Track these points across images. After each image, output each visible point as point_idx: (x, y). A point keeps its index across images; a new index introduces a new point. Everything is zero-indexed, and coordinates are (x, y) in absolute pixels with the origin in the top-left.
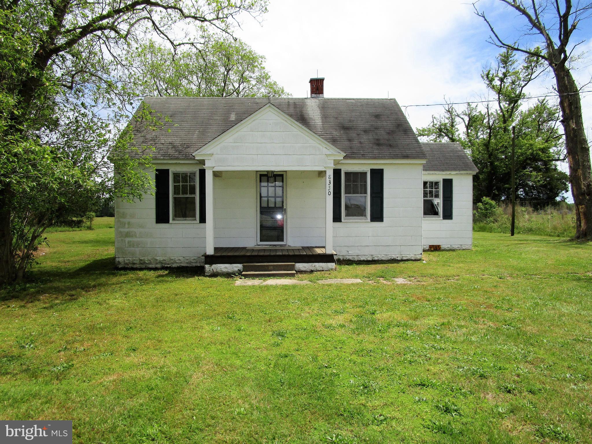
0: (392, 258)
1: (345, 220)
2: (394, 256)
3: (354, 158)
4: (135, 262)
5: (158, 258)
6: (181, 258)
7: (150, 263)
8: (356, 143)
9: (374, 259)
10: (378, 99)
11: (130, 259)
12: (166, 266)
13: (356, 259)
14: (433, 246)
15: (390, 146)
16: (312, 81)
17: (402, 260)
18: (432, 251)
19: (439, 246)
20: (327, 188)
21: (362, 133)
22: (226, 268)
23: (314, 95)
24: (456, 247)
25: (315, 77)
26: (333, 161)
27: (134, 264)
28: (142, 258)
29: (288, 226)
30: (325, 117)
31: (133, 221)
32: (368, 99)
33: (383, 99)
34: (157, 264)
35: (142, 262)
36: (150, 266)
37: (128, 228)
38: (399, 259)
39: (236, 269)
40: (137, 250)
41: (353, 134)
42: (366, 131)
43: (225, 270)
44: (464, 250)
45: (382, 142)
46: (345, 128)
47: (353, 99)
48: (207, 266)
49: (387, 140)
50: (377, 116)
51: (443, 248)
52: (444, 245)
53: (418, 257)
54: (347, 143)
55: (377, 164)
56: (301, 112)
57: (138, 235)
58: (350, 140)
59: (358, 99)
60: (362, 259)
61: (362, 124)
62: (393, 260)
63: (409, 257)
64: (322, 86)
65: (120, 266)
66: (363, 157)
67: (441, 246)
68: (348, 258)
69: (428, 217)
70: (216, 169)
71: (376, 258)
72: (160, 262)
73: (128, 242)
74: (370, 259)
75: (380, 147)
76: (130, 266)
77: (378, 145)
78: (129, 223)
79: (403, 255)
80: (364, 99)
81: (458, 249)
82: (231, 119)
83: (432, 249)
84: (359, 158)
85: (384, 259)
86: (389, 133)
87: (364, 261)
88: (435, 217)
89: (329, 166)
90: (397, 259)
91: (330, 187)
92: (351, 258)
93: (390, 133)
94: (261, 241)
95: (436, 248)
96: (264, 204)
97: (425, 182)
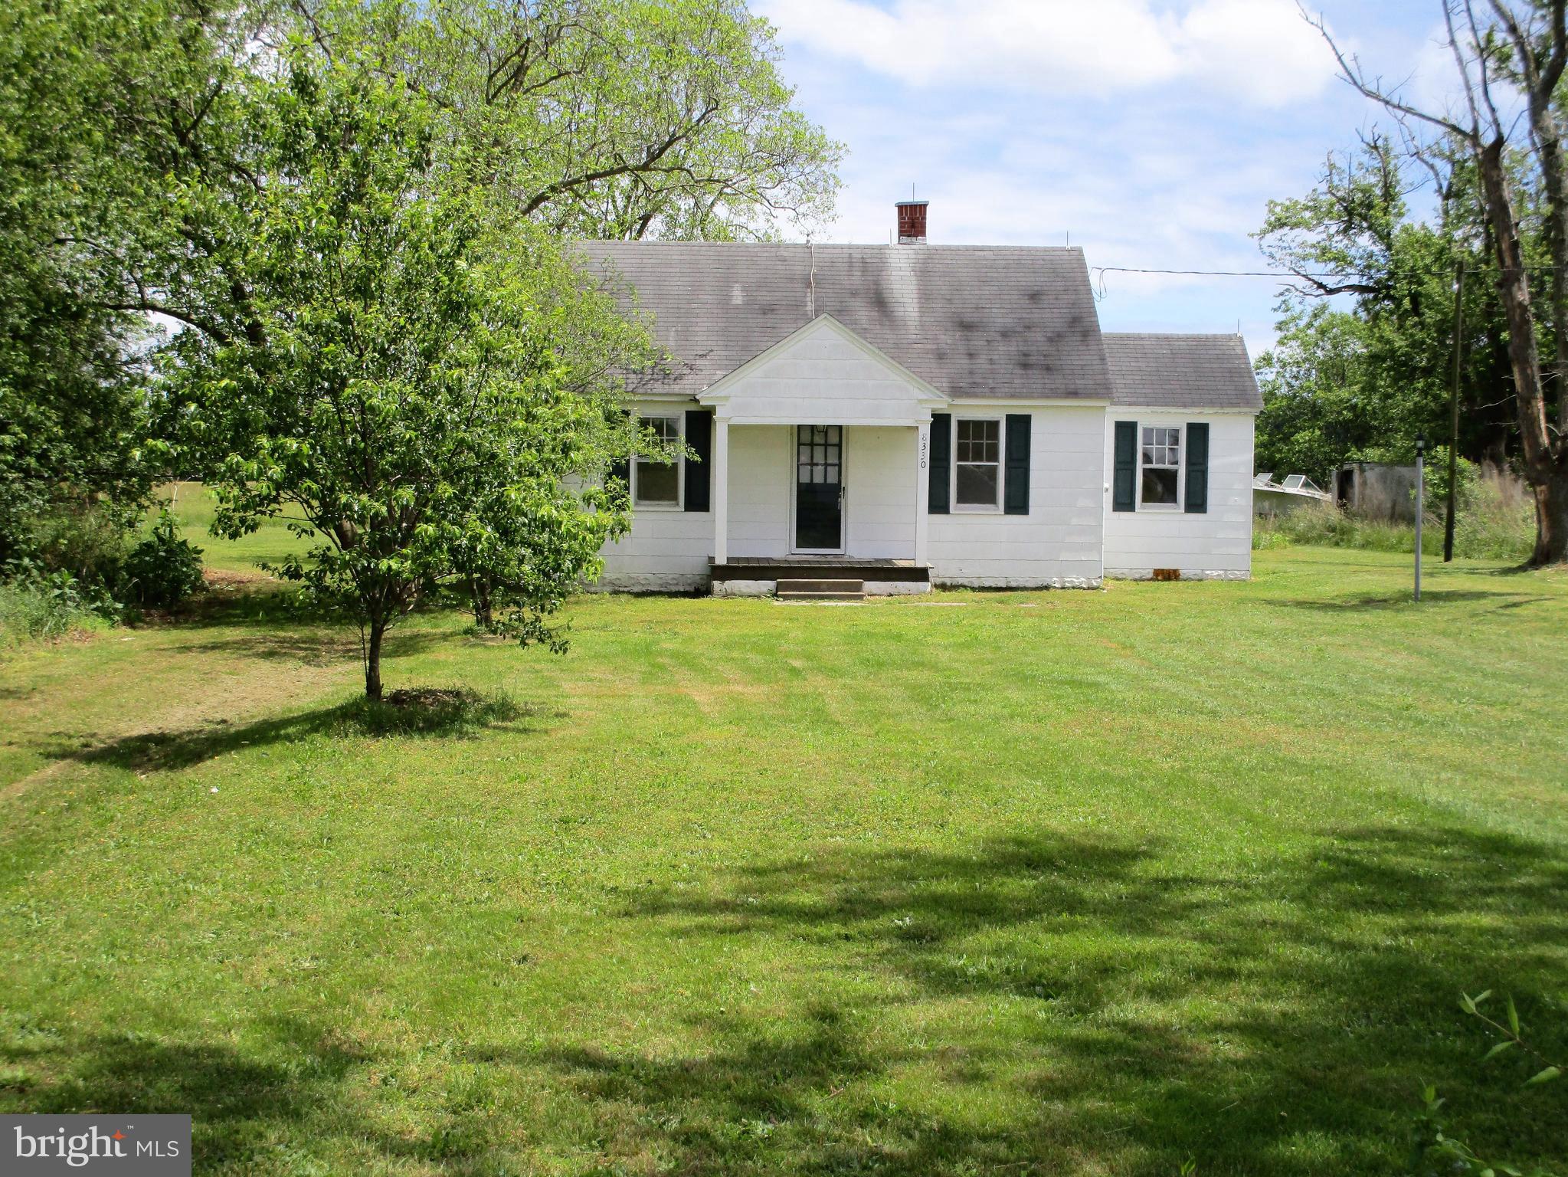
0: (1045, 584)
1: (955, 509)
2: (1048, 581)
3: (975, 396)
6: (649, 576)
8: (982, 361)
9: (1010, 585)
10: (1046, 250)
12: (621, 589)
13: (974, 584)
14: (1162, 570)
15: (1048, 369)
16: (902, 208)
17: (1063, 589)
18: (1160, 581)
19: (1175, 571)
20: (920, 456)
21: (998, 338)
22: (746, 586)
23: (905, 239)
24: (1212, 573)
25: (908, 199)
29: (849, 520)
30: (925, 297)
32: (1021, 249)
33: (1054, 250)
38: (1057, 585)
39: (765, 590)
41: (978, 341)
42: (1005, 334)
43: (744, 590)
44: (1231, 581)
45: (1032, 359)
46: (966, 327)
47: (990, 249)
48: (716, 584)
49: (1044, 355)
50: (1034, 296)
52: (1187, 569)
53: (1095, 583)
54: (965, 361)
55: (1019, 407)
56: (877, 283)
58: (971, 356)
59: (1000, 249)
60: (987, 584)
61: (999, 317)
62: (1046, 587)
63: (1076, 582)
64: (924, 218)
66: (993, 392)
67: (1180, 571)
68: (961, 581)
69: (1150, 507)
70: (735, 421)
75: (1029, 372)
77: (1025, 366)
79: (1066, 580)
80: (1015, 249)
81: (1218, 578)
82: (735, 302)
83: (1160, 577)
84: (983, 396)
86: (1050, 340)
87: (990, 588)
88: (1169, 507)
89: (923, 418)
90: (1053, 585)
91: (924, 454)
92: (967, 583)
93: (1055, 338)
94: (798, 546)
95: (1169, 575)
96: (805, 479)
97: (1148, 432)
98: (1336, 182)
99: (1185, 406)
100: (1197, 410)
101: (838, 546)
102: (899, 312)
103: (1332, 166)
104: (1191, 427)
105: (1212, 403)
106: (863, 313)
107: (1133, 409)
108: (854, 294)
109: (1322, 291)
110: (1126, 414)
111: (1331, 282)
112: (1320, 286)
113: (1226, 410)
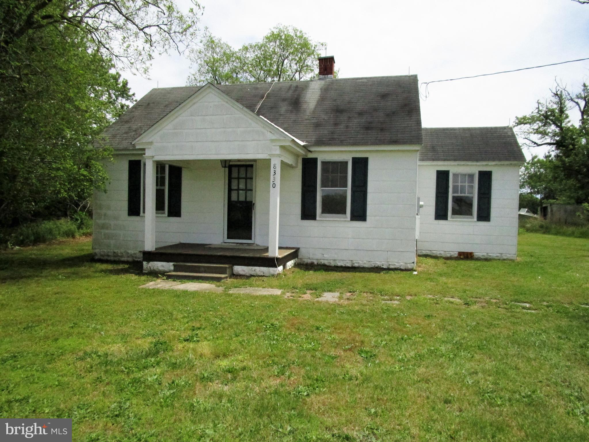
0: (376, 266)
1: (320, 217)
2: (378, 264)
4: (110, 254)
5: (129, 252)
7: (122, 256)
8: (342, 127)
9: (354, 265)
10: (396, 77)
11: (105, 251)
12: (136, 260)
13: (333, 264)
14: (463, 253)
15: (382, 129)
16: (321, 61)
17: (389, 269)
18: (462, 259)
19: (471, 253)
20: (272, 179)
21: (356, 116)
22: (163, 266)
23: (321, 76)
24: (493, 255)
25: (324, 55)
26: (278, 147)
27: (108, 256)
28: (116, 251)
29: (257, 223)
30: (322, 99)
31: (109, 213)
32: (383, 77)
33: (401, 76)
34: (128, 257)
35: (115, 254)
36: (123, 259)
37: (104, 220)
38: (384, 267)
40: (112, 242)
41: (343, 118)
42: (361, 114)
43: (161, 268)
44: (504, 260)
45: (373, 125)
46: (339, 111)
47: (366, 78)
48: (145, 263)
49: (381, 123)
50: (384, 96)
51: (476, 257)
52: (478, 253)
53: (410, 266)
54: (331, 128)
55: (359, 151)
56: (299, 95)
57: (112, 228)
58: (336, 124)
59: (371, 78)
60: (339, 264)
61: (360, 106)
62: (377, 267)
63: (397, 265)
64: (333, 64)
65: (96, 258)
66: (342, 143)
67: (474, 254)
68: (323, 262)
69: (456, 218)
70: (157, 159)
71: (356, 265)
72: (131, 256)
73: (104, 234)
74: (349, 265)
75: (369, 131)
76: (105, 258)
77: (368, 129)
78: (105, 215)
79: (390, 263)
80: (379, 78)
81: (497, 258)
83: (462, 257)
85: (366, 266)
86: (388, 115)
87: (342, 267)
88: (468, 218)
89: (274, 153)
90: (382, 267)
91: (275, 179)
92: (326, 263)
93: (391, 114)
94: (228, 238)
95: (467, 256)
96: (234, 198)
97: (455, 175)
98: (541, 108)
99: (477, 160)
100: (484, 163)
101: (250, 238)
102: (304, 106)
103: (539, 103)
104: (481, 174)
105: (494, 160)
106: (284, 108)
107: (446, 163)
108: (284, 100)
109: (536, 145)
110: (443, 166)
111: (539, 142)
112: (535, 143)
113: (503, 163)
